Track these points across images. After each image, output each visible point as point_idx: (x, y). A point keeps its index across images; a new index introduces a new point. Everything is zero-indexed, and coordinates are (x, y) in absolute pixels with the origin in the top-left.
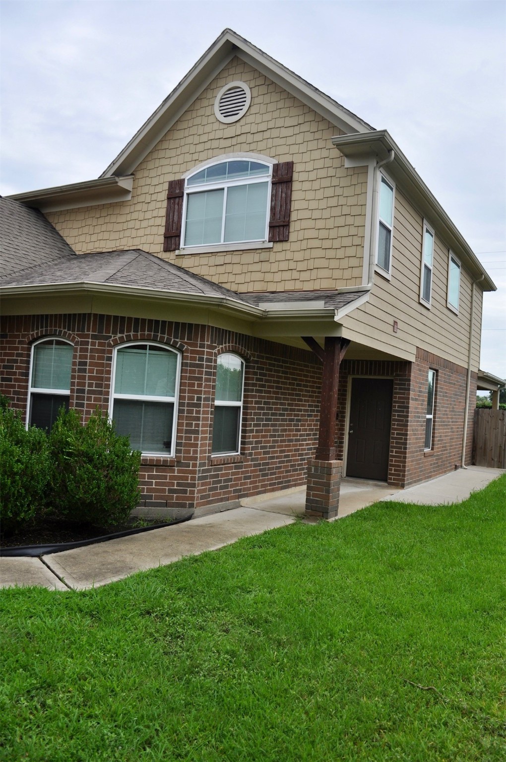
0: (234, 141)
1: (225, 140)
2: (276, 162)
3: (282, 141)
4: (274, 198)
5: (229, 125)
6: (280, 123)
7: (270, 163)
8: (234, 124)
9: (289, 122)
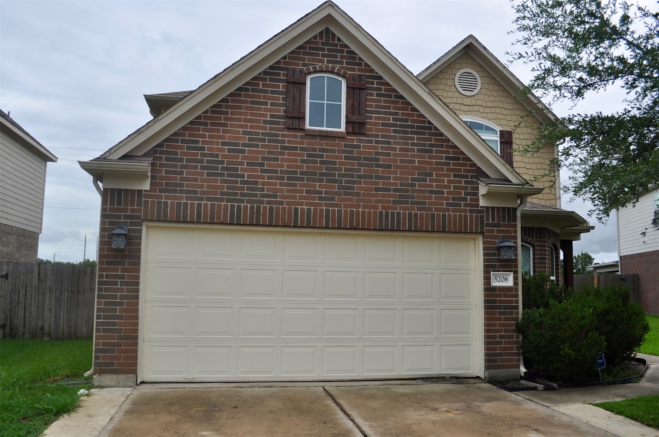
0: (471, 108)
1: (465, 106)
2: (502, 129)
3: (504, 117)
4: (502, 152)
5: (466, 97)
6: (501, 105)
7: (498, 129)
8: (470, 97)
9: (507, 106)
